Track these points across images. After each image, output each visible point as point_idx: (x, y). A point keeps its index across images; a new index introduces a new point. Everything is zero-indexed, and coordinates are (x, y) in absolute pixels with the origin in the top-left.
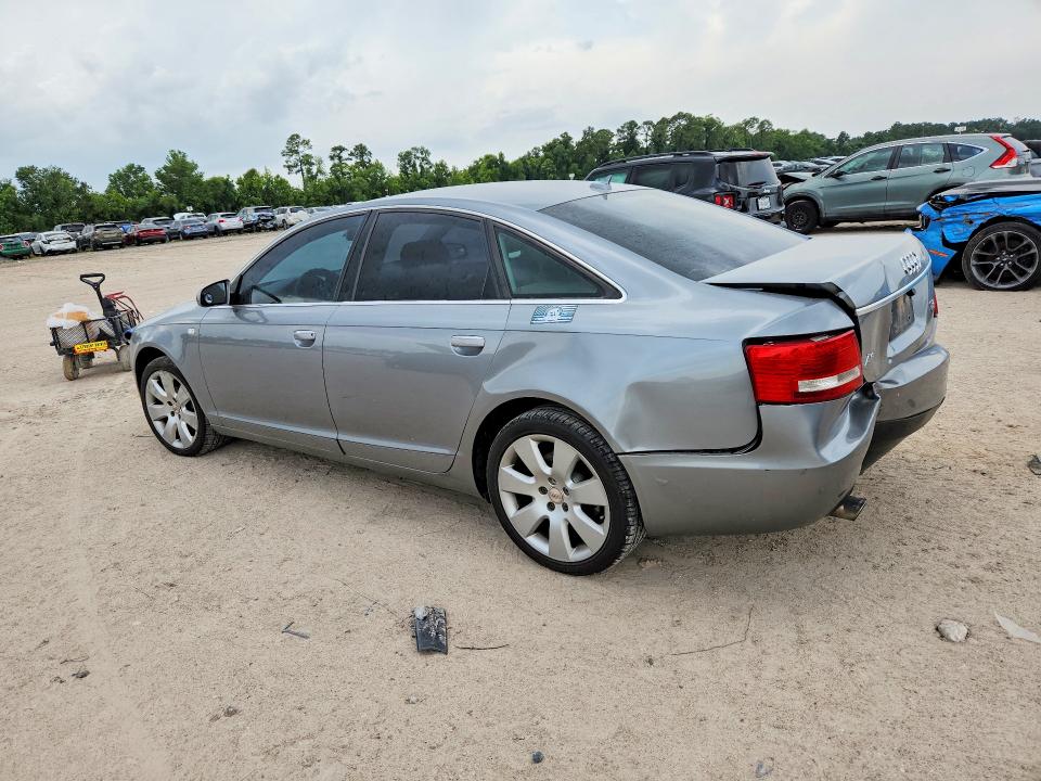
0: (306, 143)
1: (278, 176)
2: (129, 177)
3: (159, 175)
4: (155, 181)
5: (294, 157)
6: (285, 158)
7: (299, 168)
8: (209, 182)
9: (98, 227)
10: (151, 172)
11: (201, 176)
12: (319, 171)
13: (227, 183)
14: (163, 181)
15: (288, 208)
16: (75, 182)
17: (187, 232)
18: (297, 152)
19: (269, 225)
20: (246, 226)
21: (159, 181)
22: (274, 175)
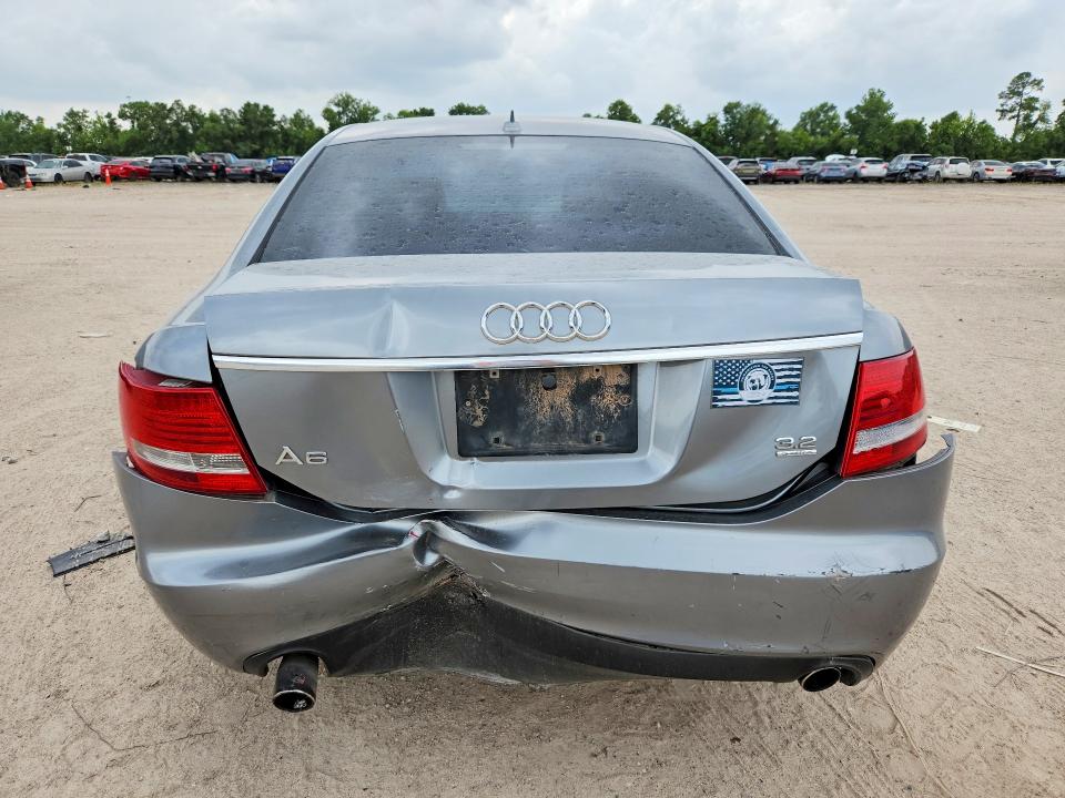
0: (1038, 83)
1: (983, 122)
2: (819, 115)
3: (849, 115)
4: (843, 121)
5: (1014, 99)
6: (1002, 101)
7: (1015, 113)
8: (898, 125)
9: (741, 162)
10: (841, 112)
11: (892, 118)
12: (1042, 119)
13: (919, 127)
14: (851, 121)
15: (948, 159)
16: (770, 118)
17: (823, 175)
18: (1020, 94)
19: (917, 176)
20: (888, 175)
21: (847, 121)
22: (978, 120)
